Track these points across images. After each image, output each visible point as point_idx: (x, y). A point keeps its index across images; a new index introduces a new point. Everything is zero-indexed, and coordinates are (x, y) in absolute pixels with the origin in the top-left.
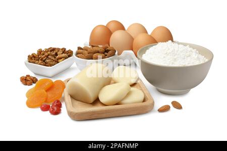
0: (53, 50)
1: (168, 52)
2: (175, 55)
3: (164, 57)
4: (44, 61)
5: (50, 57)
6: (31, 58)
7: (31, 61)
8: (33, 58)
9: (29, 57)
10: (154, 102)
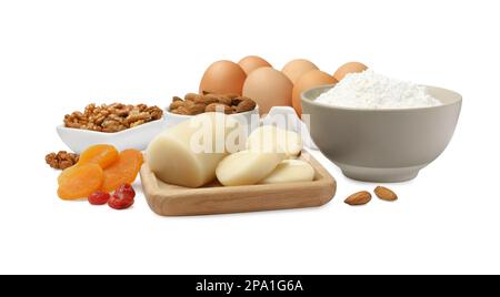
0: (120, 107)
1: (367, 86)
2: (381, 93)
3: (358, 97)
4: (99, 124)
5: (112, 116)
6: (72, 120)
7: (70, 124)
8: (76, 120)
9: (66, 117)
10: (335, 182)
